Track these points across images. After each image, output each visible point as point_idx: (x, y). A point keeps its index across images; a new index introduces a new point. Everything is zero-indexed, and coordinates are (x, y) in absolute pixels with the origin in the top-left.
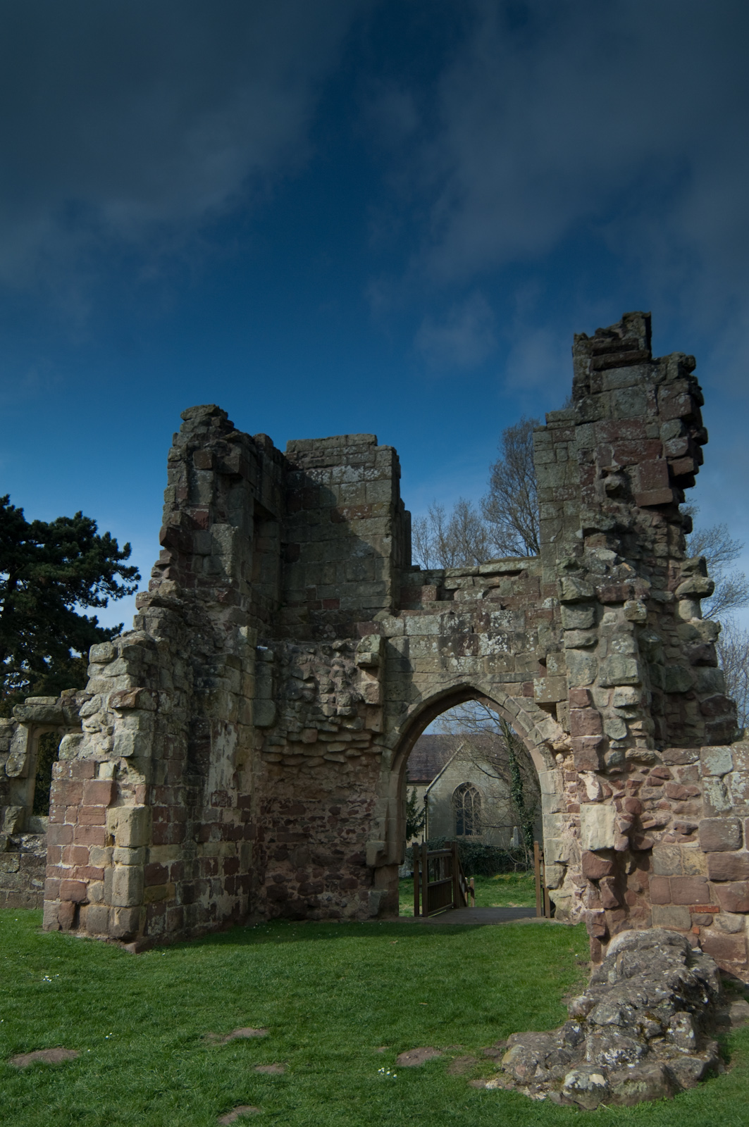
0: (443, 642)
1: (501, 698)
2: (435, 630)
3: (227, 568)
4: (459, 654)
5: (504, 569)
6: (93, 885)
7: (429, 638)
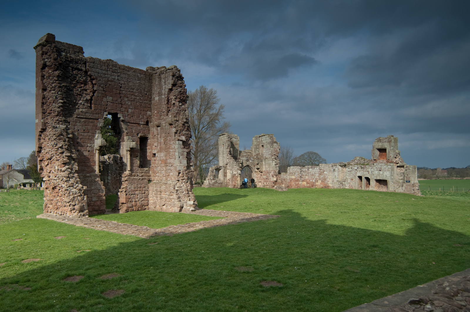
0: (246, 160)
1: (252, 167)
2: (245, 159)
3: (232, 153)
4: (248, 162)
5: (248, 151)
6: (236, 184)
7: (245, 160)
